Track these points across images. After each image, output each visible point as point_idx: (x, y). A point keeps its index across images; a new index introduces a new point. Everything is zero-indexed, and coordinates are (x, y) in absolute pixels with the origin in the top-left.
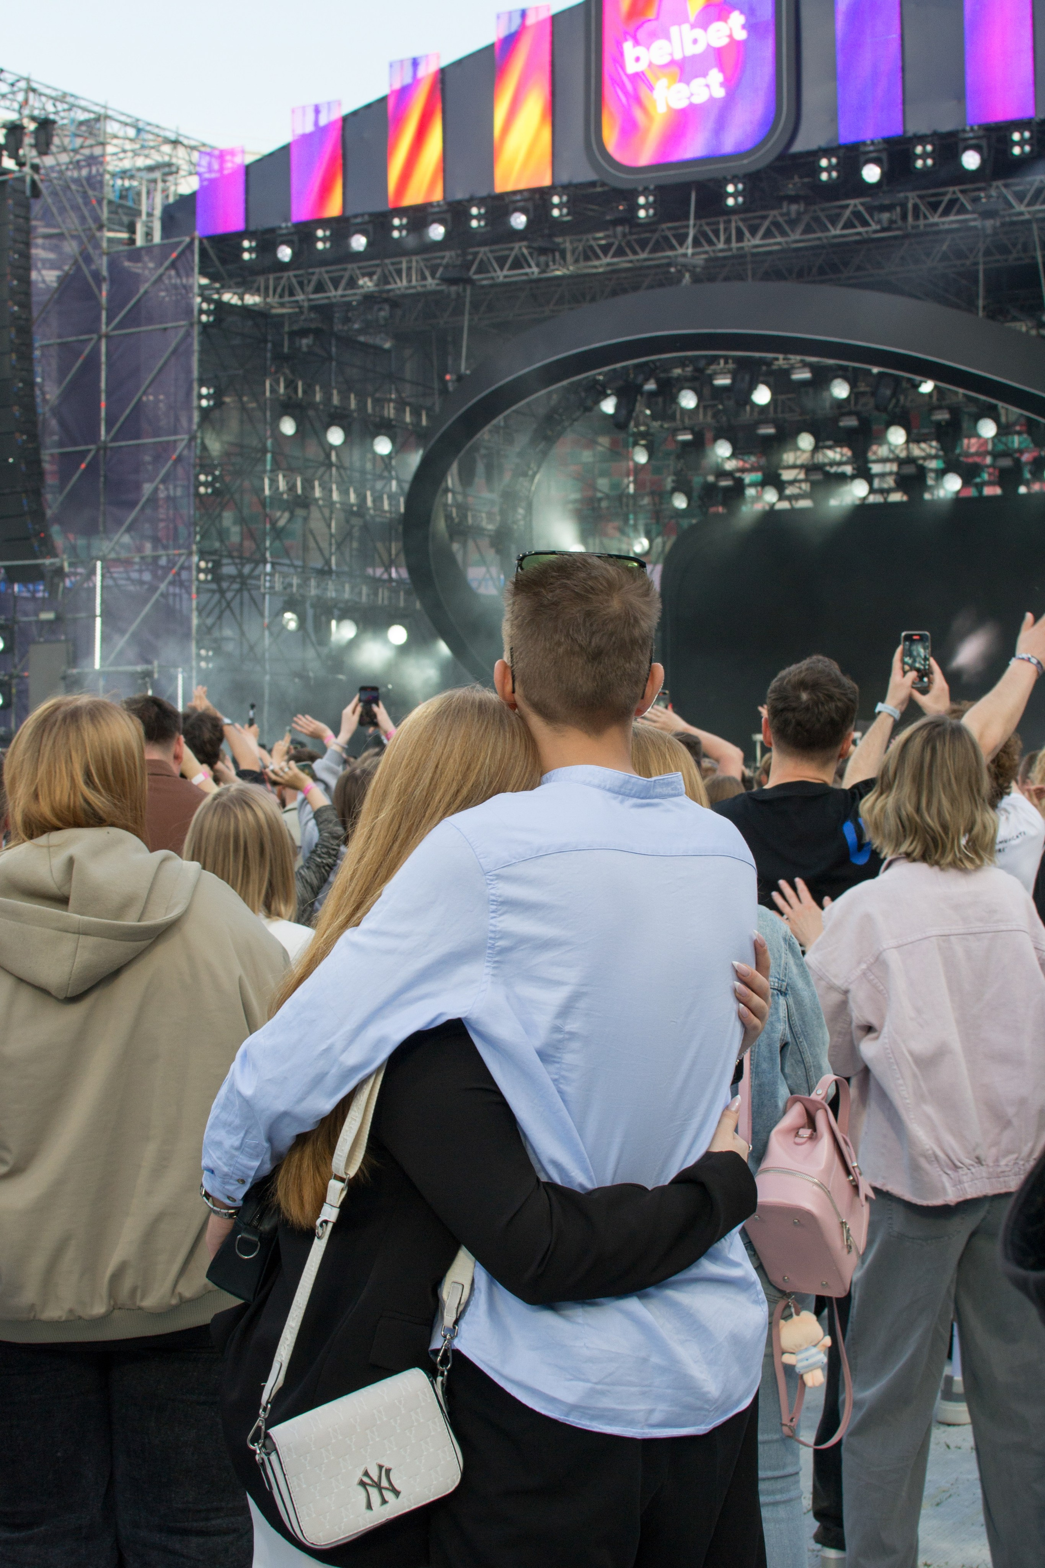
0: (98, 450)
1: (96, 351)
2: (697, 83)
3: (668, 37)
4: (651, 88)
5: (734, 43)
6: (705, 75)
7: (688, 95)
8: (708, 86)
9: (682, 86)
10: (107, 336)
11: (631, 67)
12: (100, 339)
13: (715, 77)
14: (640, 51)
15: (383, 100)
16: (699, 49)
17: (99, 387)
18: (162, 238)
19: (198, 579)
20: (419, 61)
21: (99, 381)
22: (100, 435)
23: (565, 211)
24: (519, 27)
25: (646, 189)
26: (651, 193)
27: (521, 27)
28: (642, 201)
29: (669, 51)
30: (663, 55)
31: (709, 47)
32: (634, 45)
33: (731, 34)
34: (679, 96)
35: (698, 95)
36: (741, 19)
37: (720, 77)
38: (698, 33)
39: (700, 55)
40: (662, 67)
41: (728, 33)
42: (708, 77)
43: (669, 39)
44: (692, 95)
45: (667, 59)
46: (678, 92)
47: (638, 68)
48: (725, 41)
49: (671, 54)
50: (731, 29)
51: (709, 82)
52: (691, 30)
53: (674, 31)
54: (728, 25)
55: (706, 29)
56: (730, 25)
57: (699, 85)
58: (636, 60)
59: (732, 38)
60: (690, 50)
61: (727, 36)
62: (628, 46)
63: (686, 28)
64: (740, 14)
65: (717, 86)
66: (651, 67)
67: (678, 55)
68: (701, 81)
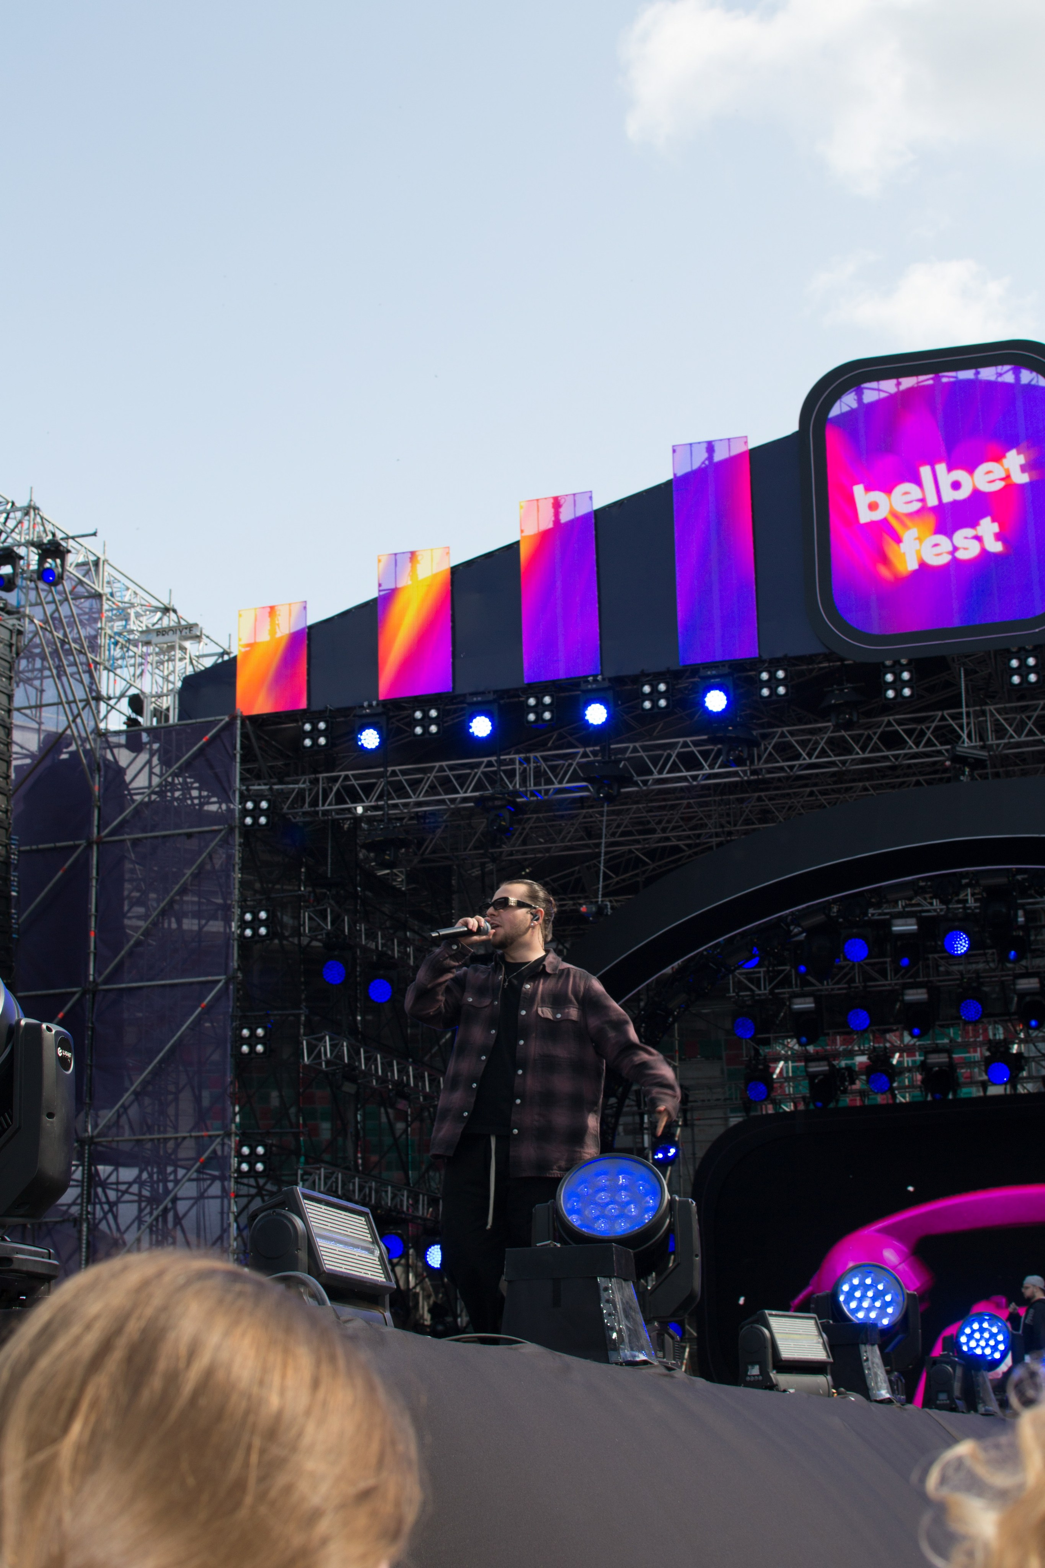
0: (84, 994)
1: (83, 864)
2: (962, 536)
3: (917, 480)
4: (898, 540)
5: (1010, 488)
6: (974, 524)
7: (950, 548)
8: (978, 538)
9: (941, 539)
10: (99, 843)
11: (865, 516)
12: (89, 846)
13: (988, 528)
14: (877, 496)
15: (513, 548)
16: (963, 494)
17: (88, 910)
18: (180, 719)
19: (238, 1170)
20: (562, 501)
21: (87, 901)
22: (87, 975)
23: (781, 690)
24: (703, 463)
25: (897, 663)
26: (904, 668)
27: (707, 462)
28: (889, 677)
29: (920, 496)
30: (911, 502)
31: (976, 493)
32: (868, 489)
33: (1008, 477)
34: (937, 550)
35: (965, 549)
36: (1021, 459)
37: (995, 528)
38: (960, 475)
39: (964, 501)
40: (911, 515)
41: (1003, 475)
42: (978, 528)
43: (918, 482)
44: (955, 549)
45: (917, 506)
46: (936, 545)
47: (877, 516)
48: (999, 485)
49: (923, 500)
50: (1007, 471)
51: (980, 534)
52: (950, 469)
53: (925, 471)
54: (1002, 466)
55: (971, 470)
56: (1006, 466)
57: (966, 538)
58: (873, 507)
59: (1009, 482)
60: (949, 496)
61: (1002, 479)
62: (858, 490)
63: (941, 468)
64: (1019, 453)
65: (992, 538)
66: (895, 515)
67: (932, 501)
68: (969, 532)
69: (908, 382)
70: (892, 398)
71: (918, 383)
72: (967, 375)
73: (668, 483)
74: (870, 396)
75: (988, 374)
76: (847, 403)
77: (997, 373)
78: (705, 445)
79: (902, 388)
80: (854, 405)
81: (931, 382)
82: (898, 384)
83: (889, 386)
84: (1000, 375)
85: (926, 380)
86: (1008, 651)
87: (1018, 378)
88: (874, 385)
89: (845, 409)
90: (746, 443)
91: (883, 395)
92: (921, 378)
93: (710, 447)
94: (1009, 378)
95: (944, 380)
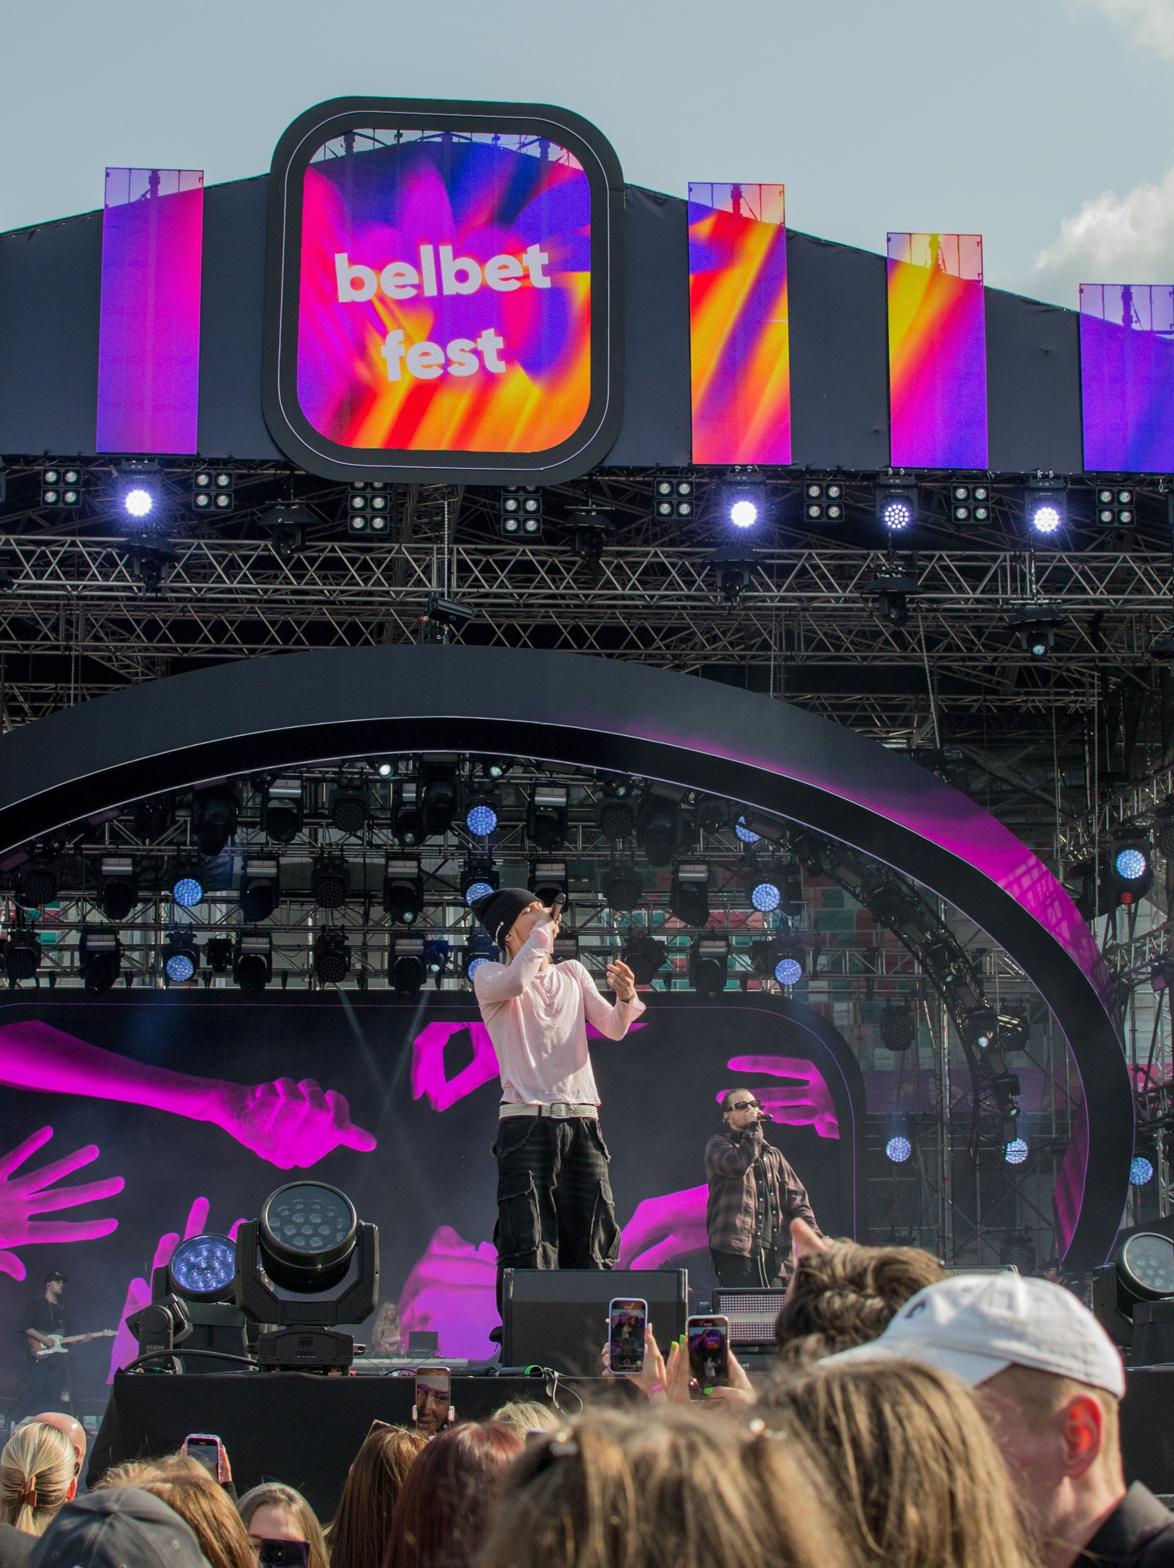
7: (443, 361)
8: (477, 353)
11: (345, 294)
14: (362, 271)
16: (469, 288)
23: (223, 501)
24: (144, 196)
25: (369, 485)
26: (376, 493)
27: (148, 196)
28: (358, 502)
29: (416, 281)
30: (404, 286)
31: (485, 290)
32: (353, 261)
33: (526, 276)
34: (427, 360)
35: (461, 364)
36: (544, 258)
37: (499, 343)
38: (467, 263)
39: (468, 297)
40: (402, 303)
41: (521, 274)
42: (479, 340)
43: (416, 263)
44: (448, 362)
45: (411, 293)
46: (425, 354)
47: (361, 296)
48: (514, 286)
49: (419, 287)
50: (526, 269)
51: (480, 348)
52: (456, 255)
53: (426, 251)
54: (521, 261)
55: (482, 260)
56: (525, 264)
57: (463, 350)
58: (356, 284)
59: (526, 283)
60: (452, 287)
61: (517, 279)
62: (341, 259)
63: (446, 251)
64: (542, 250)
65: (494, 355)
66: (382, 300)
67: (430, 290)
68: (467, 344)
69: (410, 136)
70: (387, 150)
71: (422, 138)
72: (485, 138)
73: (97, 214)
74: (361, 145)
75: (509, 142)
76: (335, 148)
77: (520, 143)
78: (149, 174)
79: (402, 141)
80: (341, 152)
81: (439, 140)
82: (399, 136)
83: (387, 137)
84: (523, 145)
85: (434, 136)
86: (505, 489)
87: (544, 153)
88: (368, 132)
89: (330, 156)
90: (201, 179)
91: (378, 146)
92: (428, 133)
93: (155, 177)
94: (534, 151)
95: (455, 140)
